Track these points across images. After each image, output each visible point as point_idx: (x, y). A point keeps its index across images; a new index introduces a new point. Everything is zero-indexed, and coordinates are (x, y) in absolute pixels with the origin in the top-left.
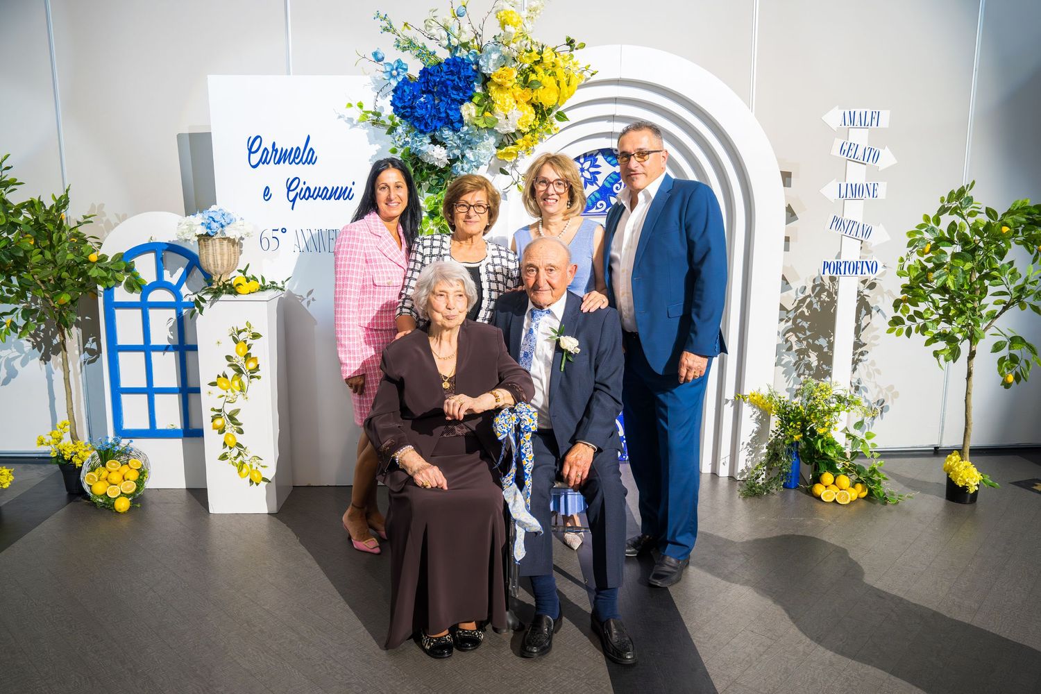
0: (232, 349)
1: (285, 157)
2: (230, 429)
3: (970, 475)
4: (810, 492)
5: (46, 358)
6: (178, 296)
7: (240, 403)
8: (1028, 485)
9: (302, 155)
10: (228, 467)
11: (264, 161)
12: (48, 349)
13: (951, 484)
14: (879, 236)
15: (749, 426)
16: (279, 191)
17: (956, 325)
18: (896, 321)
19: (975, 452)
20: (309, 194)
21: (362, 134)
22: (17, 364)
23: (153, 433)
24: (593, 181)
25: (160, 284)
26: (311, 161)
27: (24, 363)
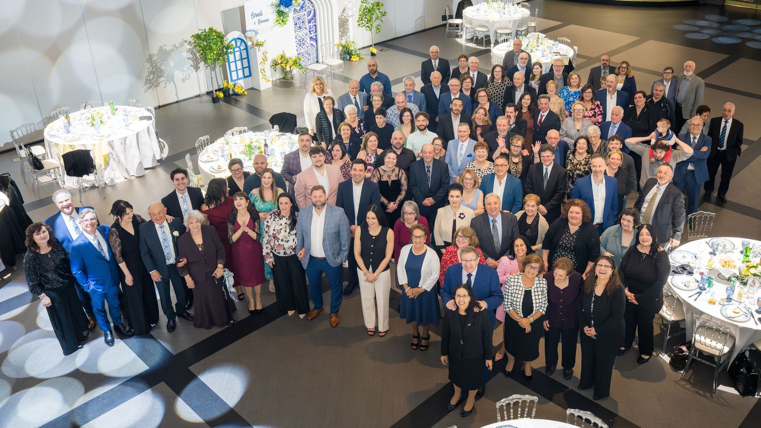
0: (263, 56)
1: (257, 15)
2: (263, 72)
3: (374, 50)
4: (350, 60)
5: (197, 71)
6: (240, 48)
7: (265, 67)
8: (382, 50)
9: (260, 14)
10: (264, 80)
11: (254, 17)
12: (197, 68)
13: (372, 53)
14: (354, 9)
15: (336, 50)
16: (257, 23)
17: (370, 24)
18: (359, 25)
19: (375, 45)
20: (262, 22)
21: (270, 8)
22: (190, 74)
23: (238, 79)
24: (300, 6)
25: (237, 47)
26: (262, 15)
27: (192, 73)
